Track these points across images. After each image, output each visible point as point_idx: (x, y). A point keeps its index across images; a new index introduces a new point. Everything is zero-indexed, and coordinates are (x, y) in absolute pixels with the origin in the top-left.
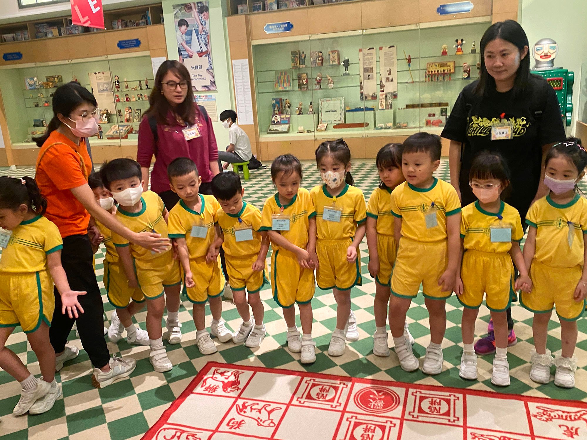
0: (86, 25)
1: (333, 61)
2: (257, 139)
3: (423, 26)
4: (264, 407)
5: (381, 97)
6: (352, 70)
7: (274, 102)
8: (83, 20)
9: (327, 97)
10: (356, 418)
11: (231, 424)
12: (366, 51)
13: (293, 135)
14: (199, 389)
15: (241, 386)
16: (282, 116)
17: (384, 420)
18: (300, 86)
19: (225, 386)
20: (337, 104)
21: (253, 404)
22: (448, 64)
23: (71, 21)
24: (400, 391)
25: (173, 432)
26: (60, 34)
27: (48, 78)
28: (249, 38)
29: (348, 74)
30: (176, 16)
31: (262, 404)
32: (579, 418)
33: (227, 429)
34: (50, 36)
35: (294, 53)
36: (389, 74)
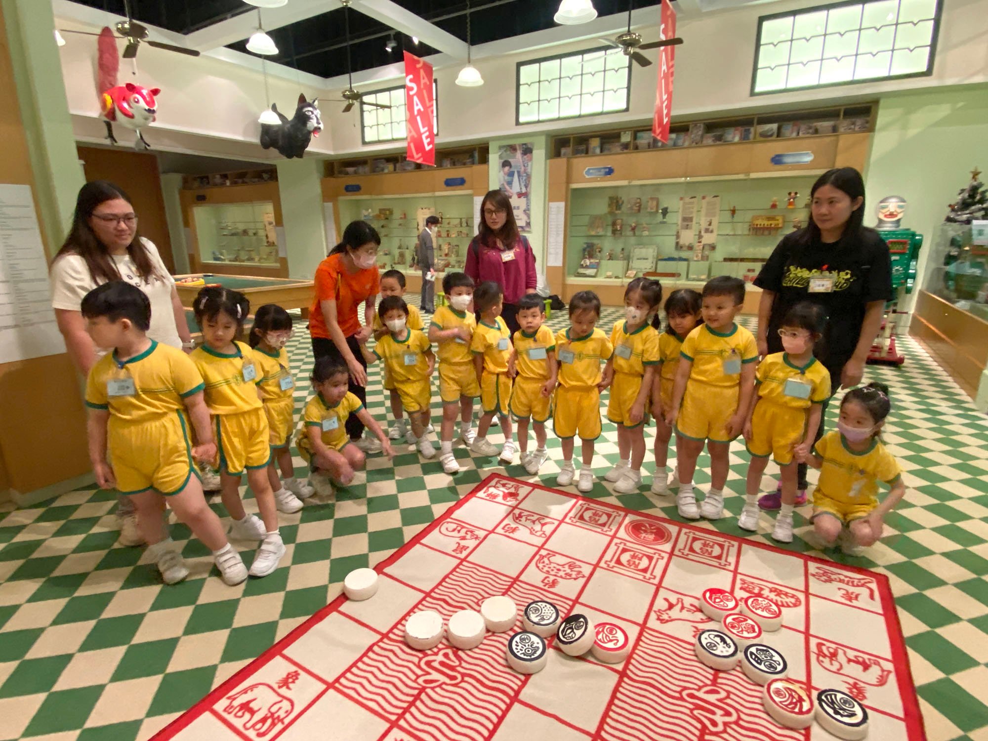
0: (419, 161)
1: (651, 209)
2: (564, 280)
3: (753, 175)
4: (538, 519)
5: (698, 247)
6: (670, 218)
7: (585, 246)
8: (416, 156)
9: (641, 244)
10: (625, 544)
11: (506, 528)
12: (687, 200)
13: (600, 280)
14: (481, 494)
15: (520, 498)
16: (592, 261)
17: (652, 551)
18: (614, 232)
19: (505, 496)
20: (650, 252)
21: (529, 515)
22: (777, 218)
23: (405, 158)
24: (673, 529)
25: (455, 526)
26: (395, 170)
27: (381, 210)
28: (569, 181)
29: (664, 223)
30: (500, 157)
31: (536, 517)
32: (863, 585)
33: (502, 532)
34: (386, 171)
35: (611, 198)
36: (710, 224)
